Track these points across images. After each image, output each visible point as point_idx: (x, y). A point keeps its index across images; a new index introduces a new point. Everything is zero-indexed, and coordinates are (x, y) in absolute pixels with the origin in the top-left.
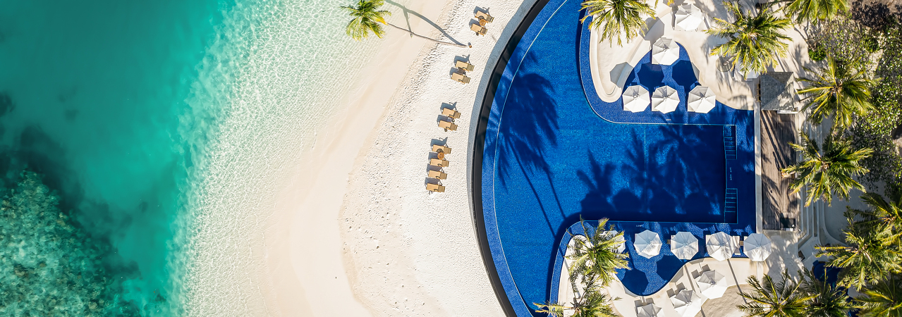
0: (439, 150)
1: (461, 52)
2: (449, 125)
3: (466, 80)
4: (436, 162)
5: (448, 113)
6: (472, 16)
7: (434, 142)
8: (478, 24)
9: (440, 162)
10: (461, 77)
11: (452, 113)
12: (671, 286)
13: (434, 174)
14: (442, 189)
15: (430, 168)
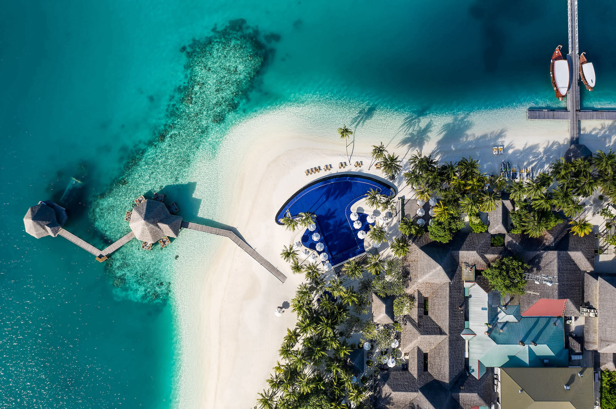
0: (318, 169)
1: (348, 163)
2: (326, 169)
3: (340, 168)
4: (314, 170)
5: (329, 167)
6: (359, 162)
7: (319, 167)
8: (358, 164)
9: (315, 171)
10: (340, 166)
11: (329, 168)
12: (308, 249)
13: (310, 171)
14: (307, 175)
15: (312, 169)
